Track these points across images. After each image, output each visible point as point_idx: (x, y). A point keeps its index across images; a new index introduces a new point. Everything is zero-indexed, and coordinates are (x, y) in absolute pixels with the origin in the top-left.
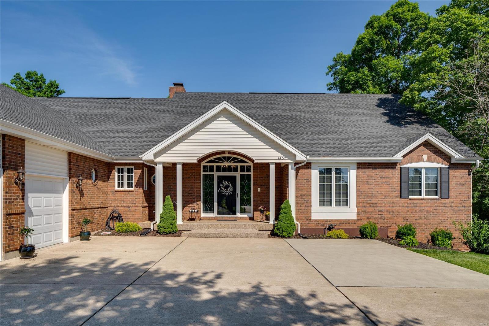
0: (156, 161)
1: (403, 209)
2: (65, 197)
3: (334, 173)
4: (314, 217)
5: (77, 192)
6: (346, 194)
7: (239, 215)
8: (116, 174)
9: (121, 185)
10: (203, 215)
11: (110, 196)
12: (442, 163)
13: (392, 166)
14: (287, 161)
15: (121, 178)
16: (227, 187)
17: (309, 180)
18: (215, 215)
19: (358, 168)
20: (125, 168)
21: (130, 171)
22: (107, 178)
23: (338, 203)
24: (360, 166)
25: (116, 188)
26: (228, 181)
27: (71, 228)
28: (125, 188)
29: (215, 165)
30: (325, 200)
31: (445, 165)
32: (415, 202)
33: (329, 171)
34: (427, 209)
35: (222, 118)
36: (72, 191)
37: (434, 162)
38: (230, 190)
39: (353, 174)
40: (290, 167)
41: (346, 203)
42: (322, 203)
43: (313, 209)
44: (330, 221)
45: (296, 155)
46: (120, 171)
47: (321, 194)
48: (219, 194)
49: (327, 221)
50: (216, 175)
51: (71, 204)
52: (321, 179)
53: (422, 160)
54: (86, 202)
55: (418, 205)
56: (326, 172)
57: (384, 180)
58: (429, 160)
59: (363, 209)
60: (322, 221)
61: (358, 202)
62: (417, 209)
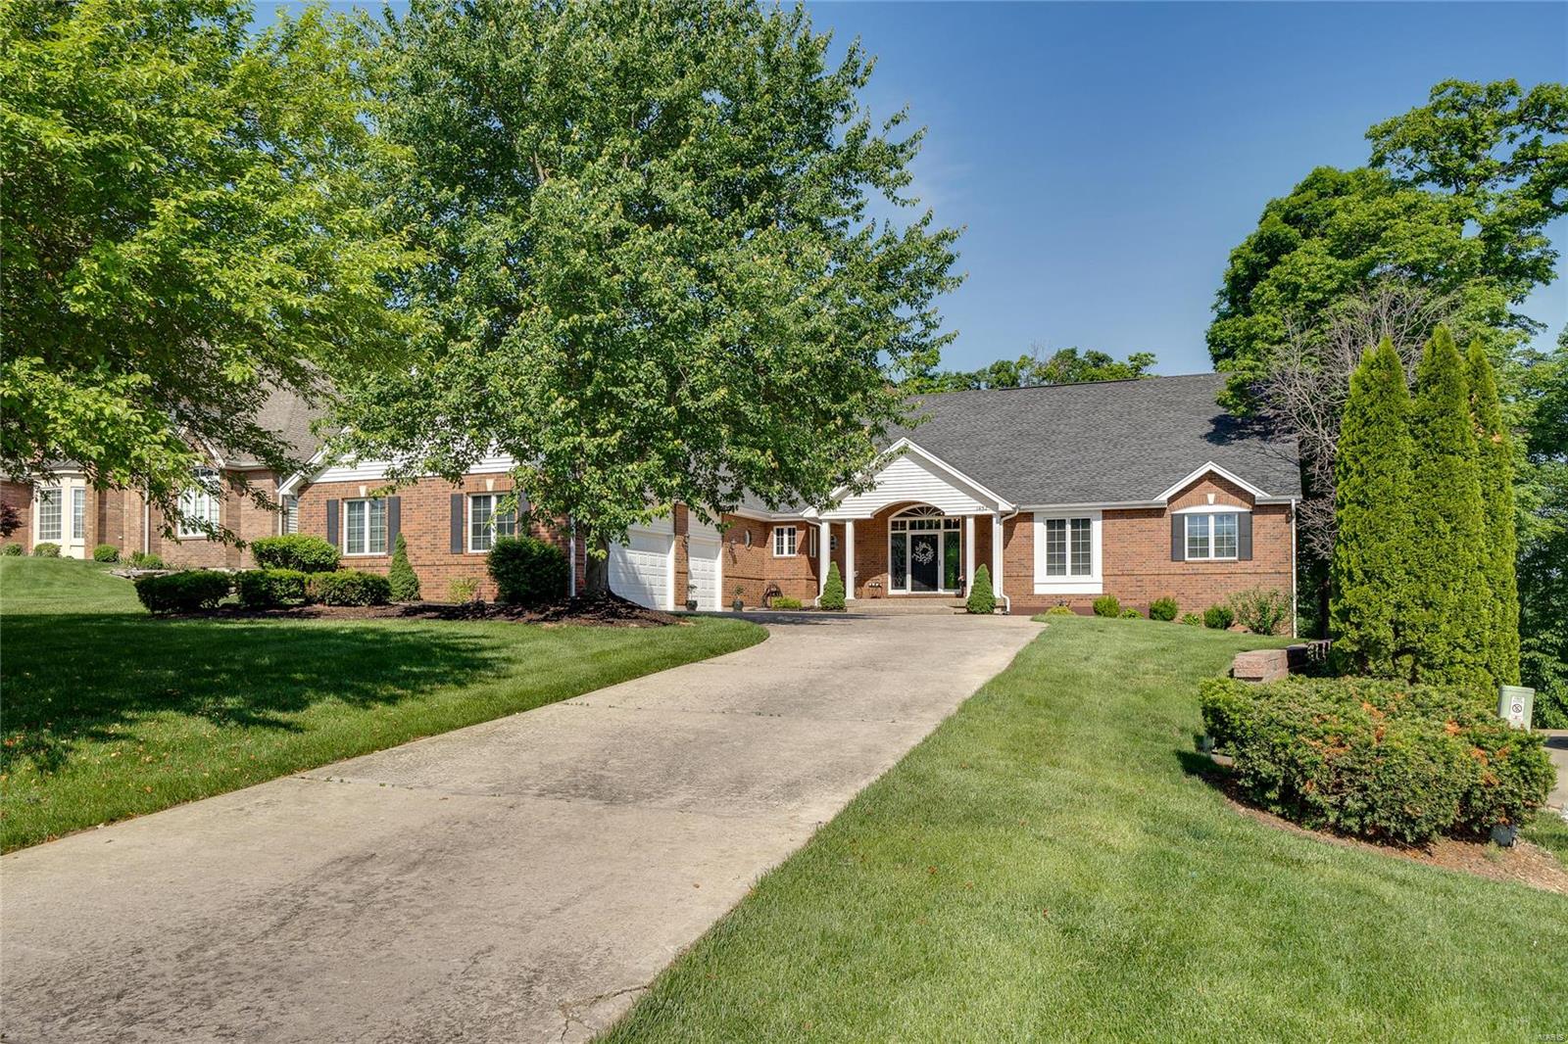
0: (821, 518)
1: (1176, 577)
2: (718, 565)
3: (1068, 527)
4: (1038, 590)
5: (730, 557)
6: (1087, 557)
7: (941, 591)
8: (775, 536)
9: (780, 550)
10: (891, 592)
11: (768, 566)
12: (1241, 506)
13: (1158, 512)
14: (989, 512)
15: (780, 542)
16: (925, 551)
17: (1030, 537)
18: (908, 591)
19: (1104, 518)
20: (786, 528)
21: (791, 532)
22: (763, 541)
23: (1076, 570)
24: (1108, 514)
25: (775, 555)
26: (927, 542)
27: (724, 597)
28: (786, 553)
29: (908, 520)
30: (1055, 566)
31: (1245, 509)
32: (1195, 567)
33: (1062, 523)
34: (1215, 577)
35: (903, 459)
36: (725, 556)
37: (1227, 503)
38: (930, 555)
39: (1097, 527)
40: (994, 520)
41: (1087, 570)
42: (1051, 570)
43: (1036, 579)
44: (1061, 596)
45: (997, 504)
46: (780, 532)
47: (1050, 558)
48: (913, 560)
49: (1057, 596)
50: (909, 533)
51: (724, 570)
52: (1050, 536)
53: (1206, 502)
54: (738, 570)
55: (1200, 571)
56: (1055, 525)
57: (1145, 535)
58: (1217, 502)
59: (1112, 578)
60: (1051, 596)
61: (1104, 569)
62: (1198, 577)
